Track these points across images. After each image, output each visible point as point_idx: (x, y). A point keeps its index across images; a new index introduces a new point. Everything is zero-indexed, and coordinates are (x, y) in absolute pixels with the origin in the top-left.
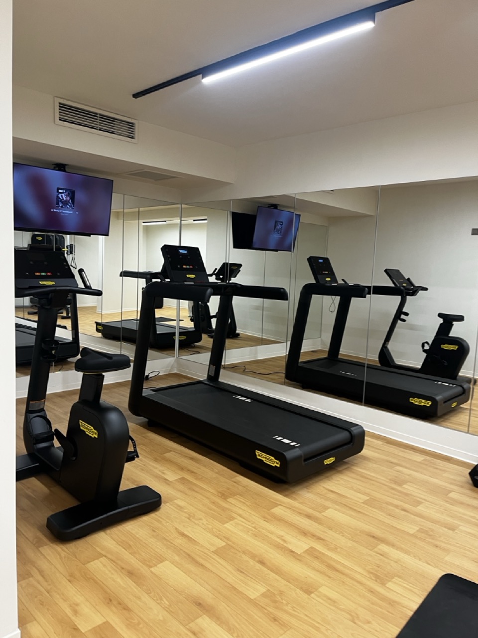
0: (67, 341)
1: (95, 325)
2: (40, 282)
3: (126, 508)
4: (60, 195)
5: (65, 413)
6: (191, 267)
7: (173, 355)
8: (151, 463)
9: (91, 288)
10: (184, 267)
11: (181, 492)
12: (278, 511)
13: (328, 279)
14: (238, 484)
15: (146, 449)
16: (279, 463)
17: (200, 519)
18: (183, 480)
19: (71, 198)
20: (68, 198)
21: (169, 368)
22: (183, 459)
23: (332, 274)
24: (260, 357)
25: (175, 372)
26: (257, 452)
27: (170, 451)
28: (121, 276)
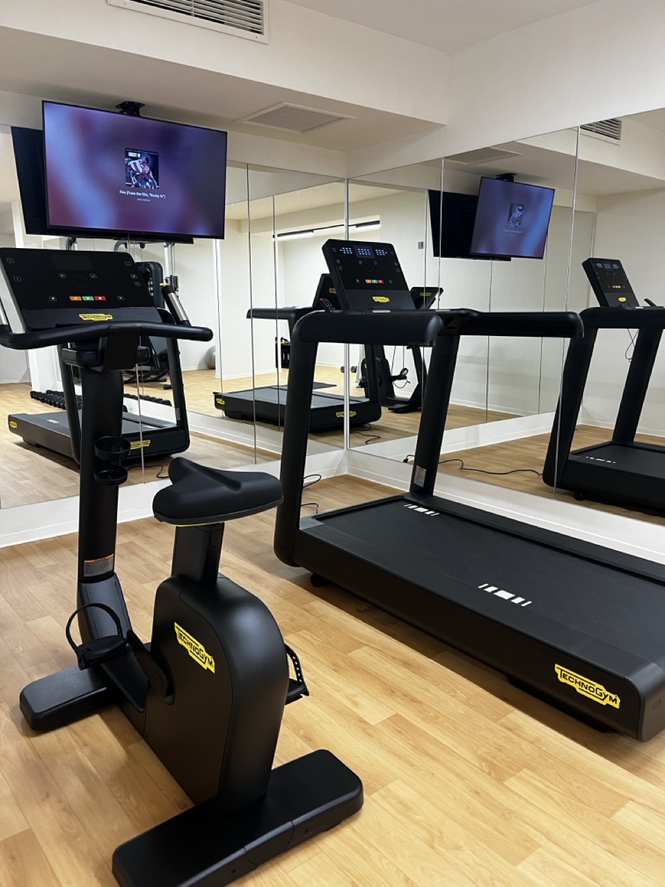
0: (169, 426)
1: (213, 398)
2: (81, 316)
3: (288, 825)
4: (131, 163)
5: (164, 560)
6: (380, 282)
7: (340, 444)
8: (326, 676)
9: (189, 326)
10: (368, 281)
11: (399, 756)
12: (629, 816)
13: (622, 299)
14: (517, 735)
15: (313, 641)
16: (619, 701)
17: (458, 848)
18: (396, 721)
19: (151, 169)
20: (147, 169)
21: (336, 468)
22: (388, 666)
23: (628, 291)
24: (484, 442)
25: (346, 472)
26: (558, 668)
27: (362, 645)
28: (248, 317)
